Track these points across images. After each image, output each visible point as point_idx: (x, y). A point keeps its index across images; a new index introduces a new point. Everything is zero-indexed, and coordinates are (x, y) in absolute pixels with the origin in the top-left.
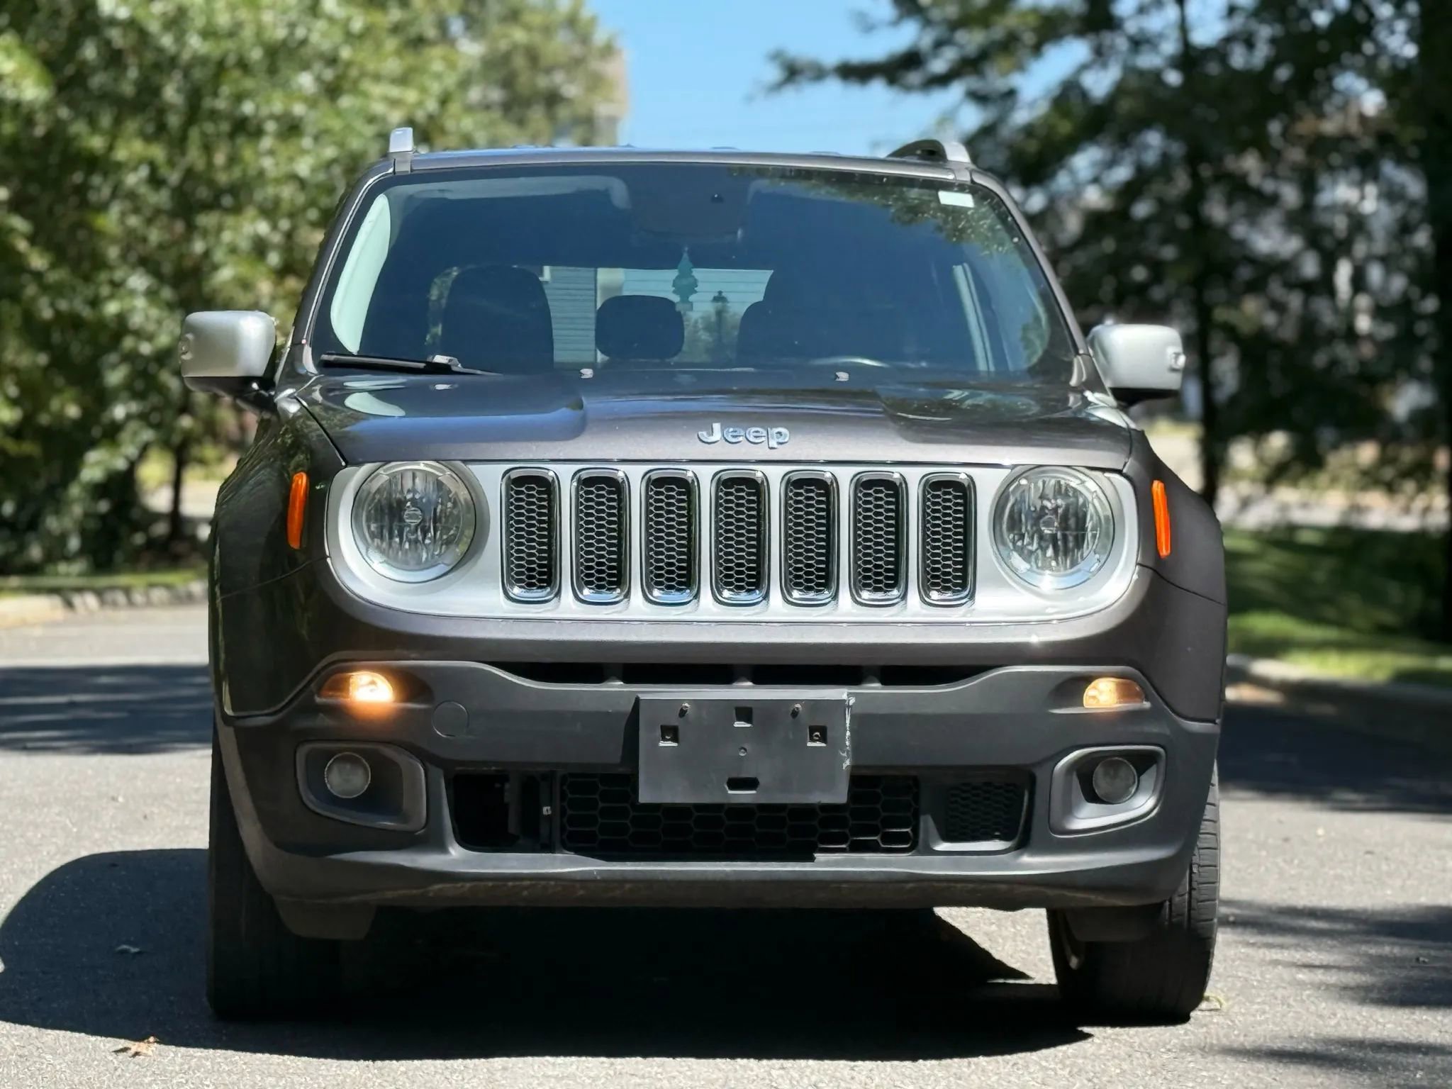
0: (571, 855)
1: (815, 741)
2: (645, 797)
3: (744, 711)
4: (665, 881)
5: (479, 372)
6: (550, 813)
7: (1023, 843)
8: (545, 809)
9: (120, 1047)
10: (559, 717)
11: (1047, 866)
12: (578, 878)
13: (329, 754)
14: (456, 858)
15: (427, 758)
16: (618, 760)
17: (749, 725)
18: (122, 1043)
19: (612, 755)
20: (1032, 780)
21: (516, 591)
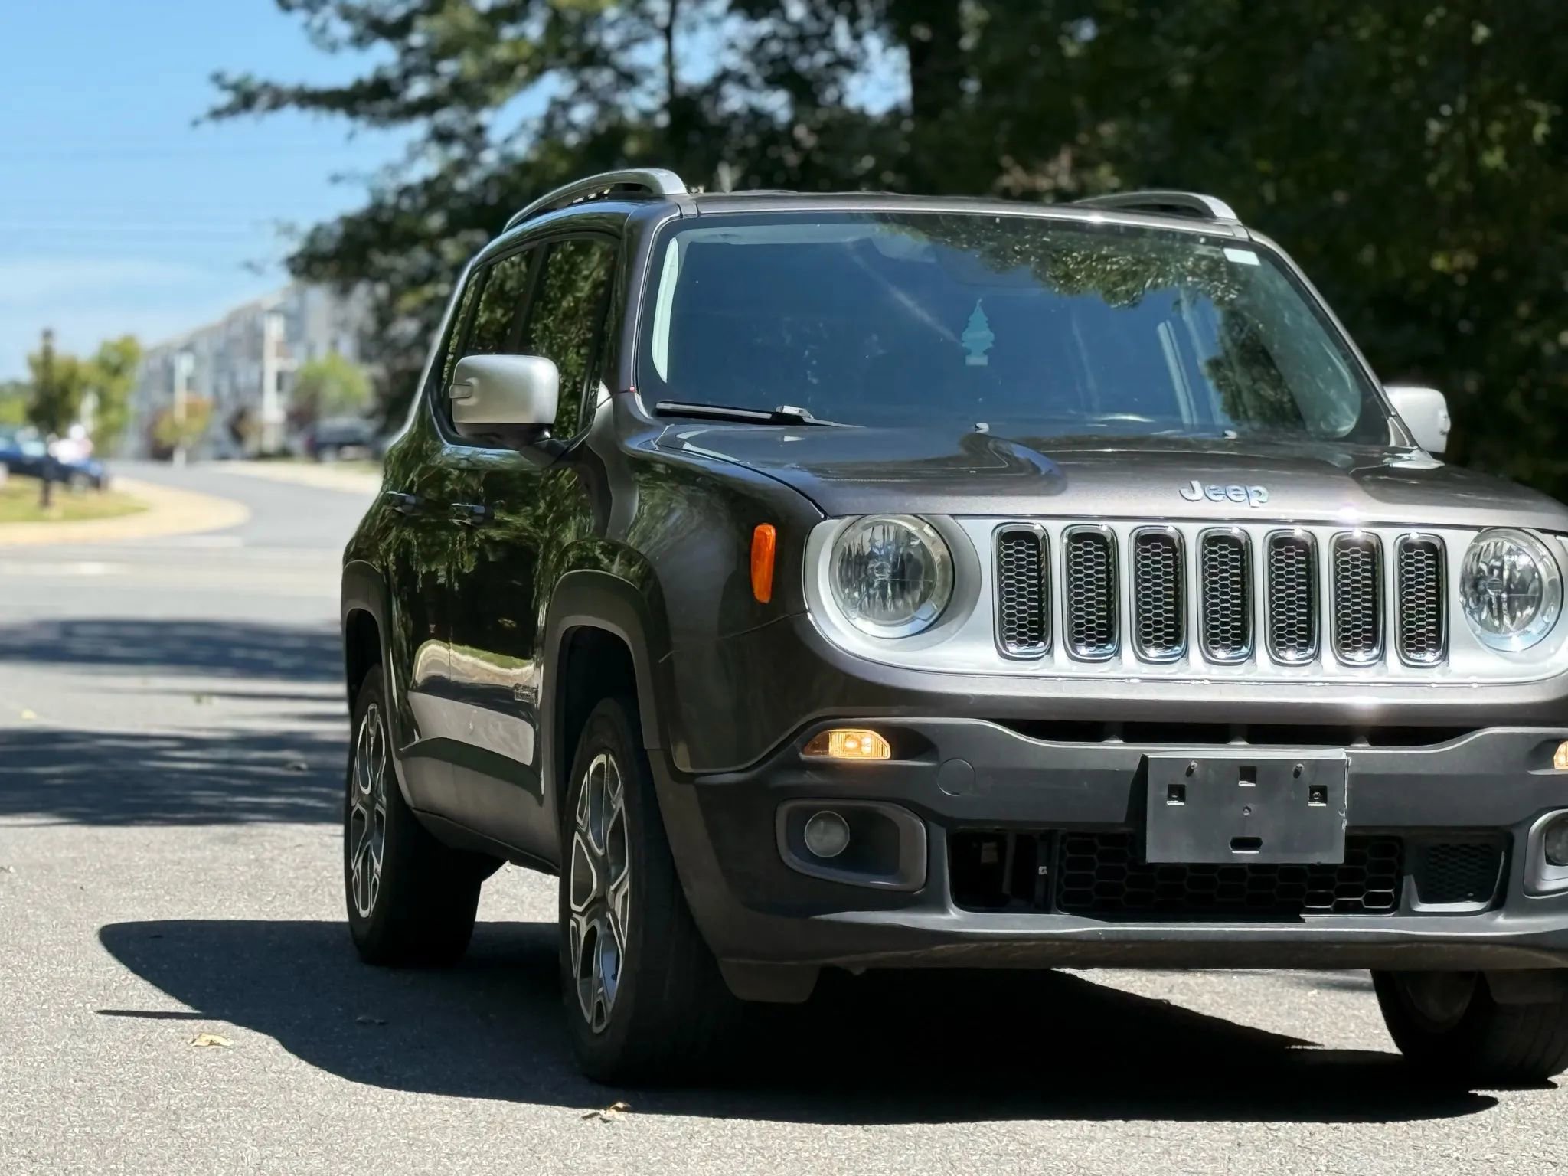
0: (1065, 915)
1: (1314, 801)
2: (1153, 856)
3: (1249, 771)
4: (1166, 942)
5: (833, 424)
6: (1045, 872)
7: (1498, 904)
8: (1041, 868)
9: (587, 1114)
10: (1065, 776)
11: (1519, 928)
12: (1084, 938)
13: (808, 813)
14: (953, 919)
15: (927, 815)
16: (1122, 819)
17: (1253, 785)
18: (590, 1111)
19: (1117, 813)
20: (1510, 841)
21: (1013, 649)
